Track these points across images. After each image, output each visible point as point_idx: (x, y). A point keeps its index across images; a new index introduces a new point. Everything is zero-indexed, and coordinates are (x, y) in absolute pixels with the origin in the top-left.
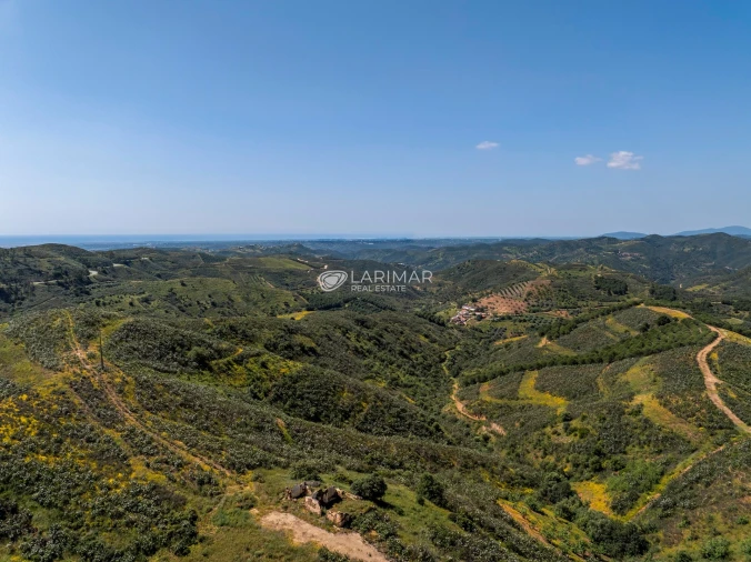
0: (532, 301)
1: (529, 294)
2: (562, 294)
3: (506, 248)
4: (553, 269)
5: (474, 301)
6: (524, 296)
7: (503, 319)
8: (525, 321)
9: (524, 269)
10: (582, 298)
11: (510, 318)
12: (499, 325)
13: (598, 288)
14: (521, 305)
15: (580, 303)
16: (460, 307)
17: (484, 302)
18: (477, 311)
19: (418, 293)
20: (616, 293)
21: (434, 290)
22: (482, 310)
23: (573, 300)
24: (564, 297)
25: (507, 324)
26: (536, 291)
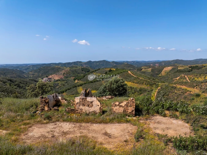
0: (65, 75)
1: (64, 73)
2: (73, 73)
3: (52, 65)
4: (68, 68)
5: (47, 77)
6: (63, 74)
7: (57, 81)
8: (64, 81)
9: (60, 68)
10: (79, 73)
11: (59, 80)
12: (56, 83)
13: (82, 71)
14: (62, 76)
15: (78, 75)
16: (43, 79)
17: (50, 77)
18: (49, 79)
19: (26, 77)
20: (87, 72)
21: (31, 76)
22: (50, 79)
23: (76, 74)
24: (74, 74)
25: (59, 82)
26: (66, 72)
